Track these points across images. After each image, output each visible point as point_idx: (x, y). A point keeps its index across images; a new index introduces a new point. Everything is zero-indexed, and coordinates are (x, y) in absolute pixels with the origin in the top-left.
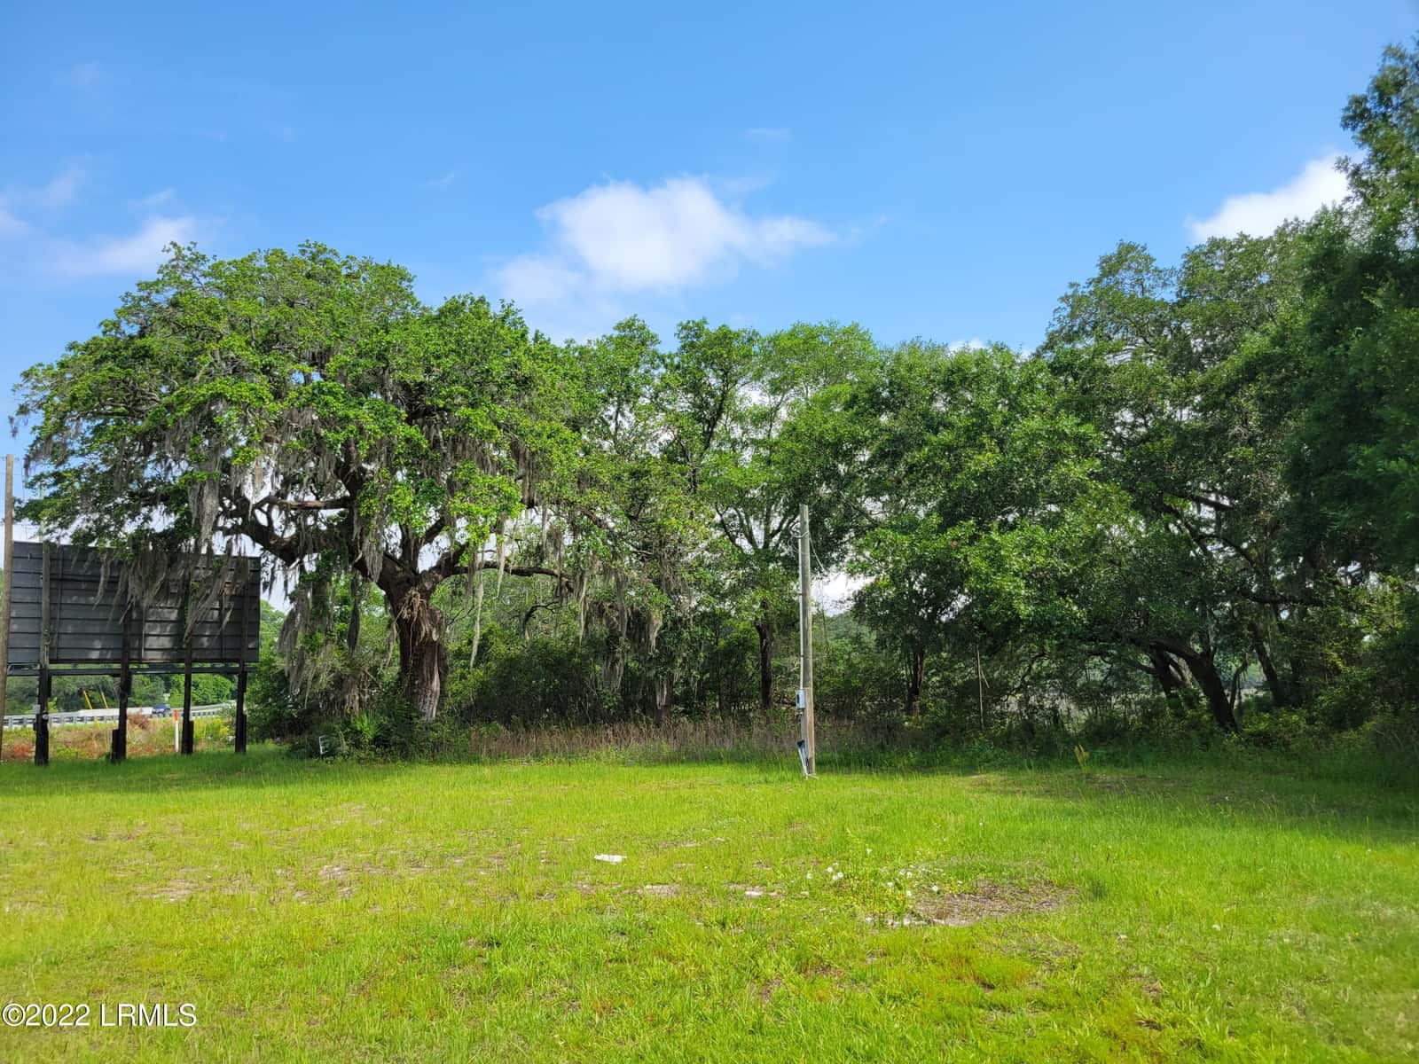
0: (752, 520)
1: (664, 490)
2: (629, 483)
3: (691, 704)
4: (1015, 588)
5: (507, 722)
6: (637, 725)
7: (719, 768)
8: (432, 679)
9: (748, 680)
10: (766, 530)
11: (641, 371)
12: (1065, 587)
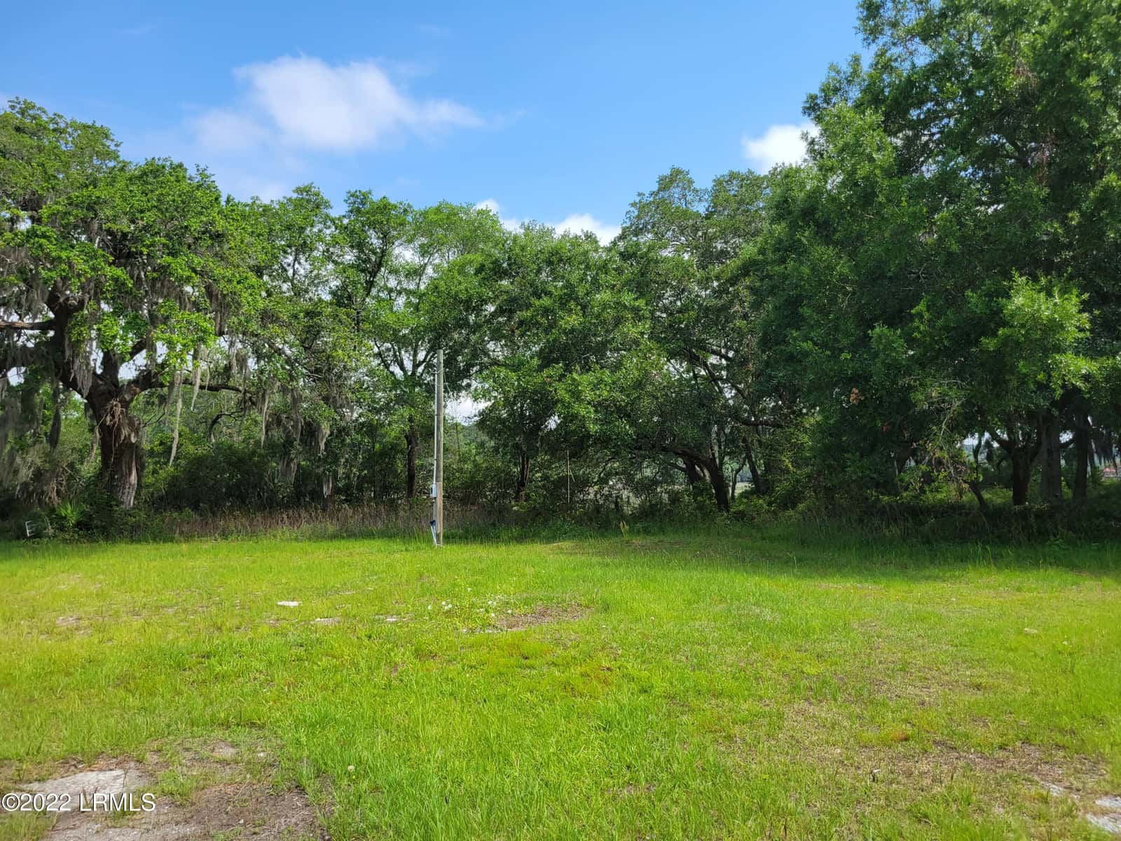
0: (403, 352)
1: (334, 328)
2: (305, 321)
3: (350, 494)
4: (587, 413)
5: (196, 508)
6: (307, 511)
7: (372, 542)
8: (130, 474)
9: (397, 475)
10: (414, 360)
11: (315, 230)
12: (623, 412)
